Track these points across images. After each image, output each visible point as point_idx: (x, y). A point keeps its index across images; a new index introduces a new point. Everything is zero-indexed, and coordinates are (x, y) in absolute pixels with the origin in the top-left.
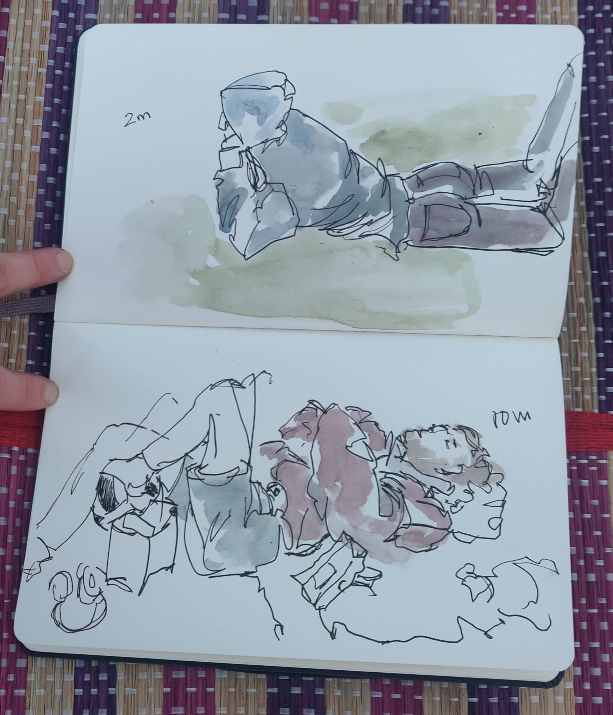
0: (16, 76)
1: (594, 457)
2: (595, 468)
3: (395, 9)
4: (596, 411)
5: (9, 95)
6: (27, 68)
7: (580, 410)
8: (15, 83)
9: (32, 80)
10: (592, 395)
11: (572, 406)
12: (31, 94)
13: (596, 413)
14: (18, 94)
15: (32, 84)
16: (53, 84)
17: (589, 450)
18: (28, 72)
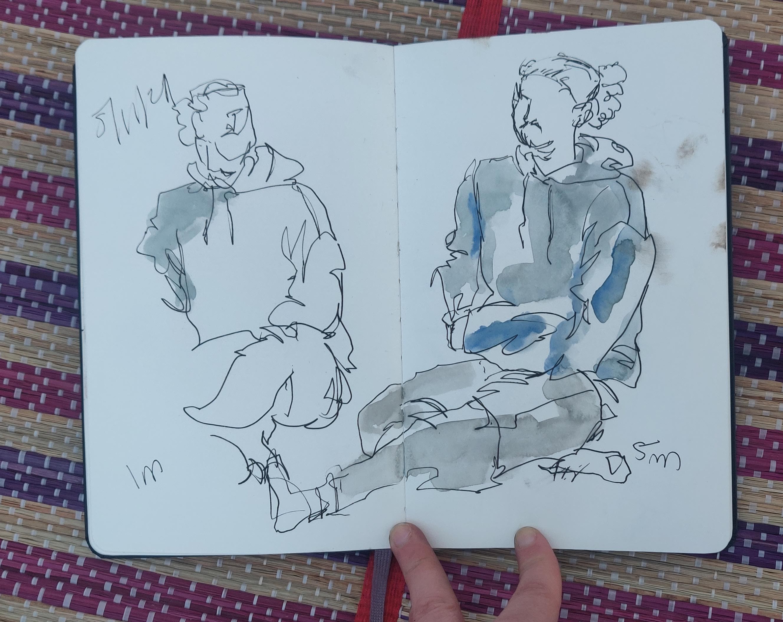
0: (27, 531)
1: (506, 20)
2: (516, 21)
3: (18, 130)
4: (463, 9)
5: (45, 541)
6: (19, 519)
7: (459, 25)
8: (34, 532)
9: (32, 515)
10: (446, 10)
11: (454, 31)
12: (46, 517)
13: (465, 9)
14: (46, 531)
15: (37, 516)
16: (38, 495)
17: (498, 23)
18: (24, 519)
